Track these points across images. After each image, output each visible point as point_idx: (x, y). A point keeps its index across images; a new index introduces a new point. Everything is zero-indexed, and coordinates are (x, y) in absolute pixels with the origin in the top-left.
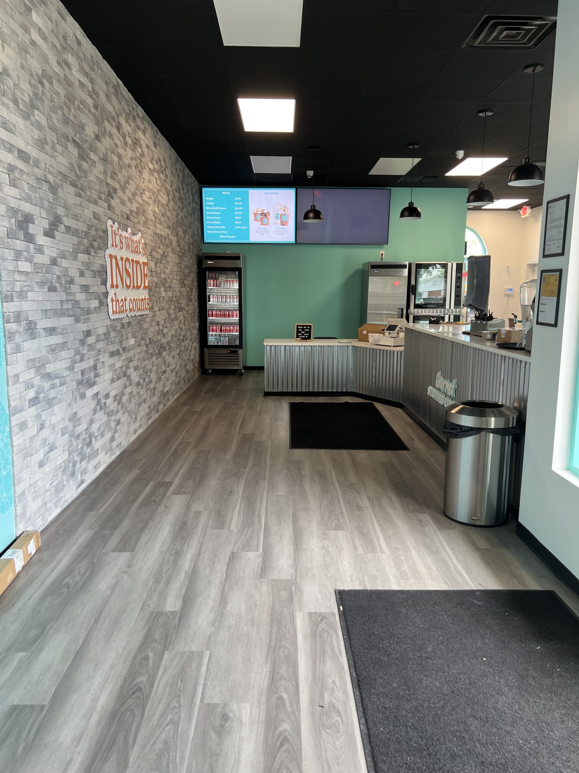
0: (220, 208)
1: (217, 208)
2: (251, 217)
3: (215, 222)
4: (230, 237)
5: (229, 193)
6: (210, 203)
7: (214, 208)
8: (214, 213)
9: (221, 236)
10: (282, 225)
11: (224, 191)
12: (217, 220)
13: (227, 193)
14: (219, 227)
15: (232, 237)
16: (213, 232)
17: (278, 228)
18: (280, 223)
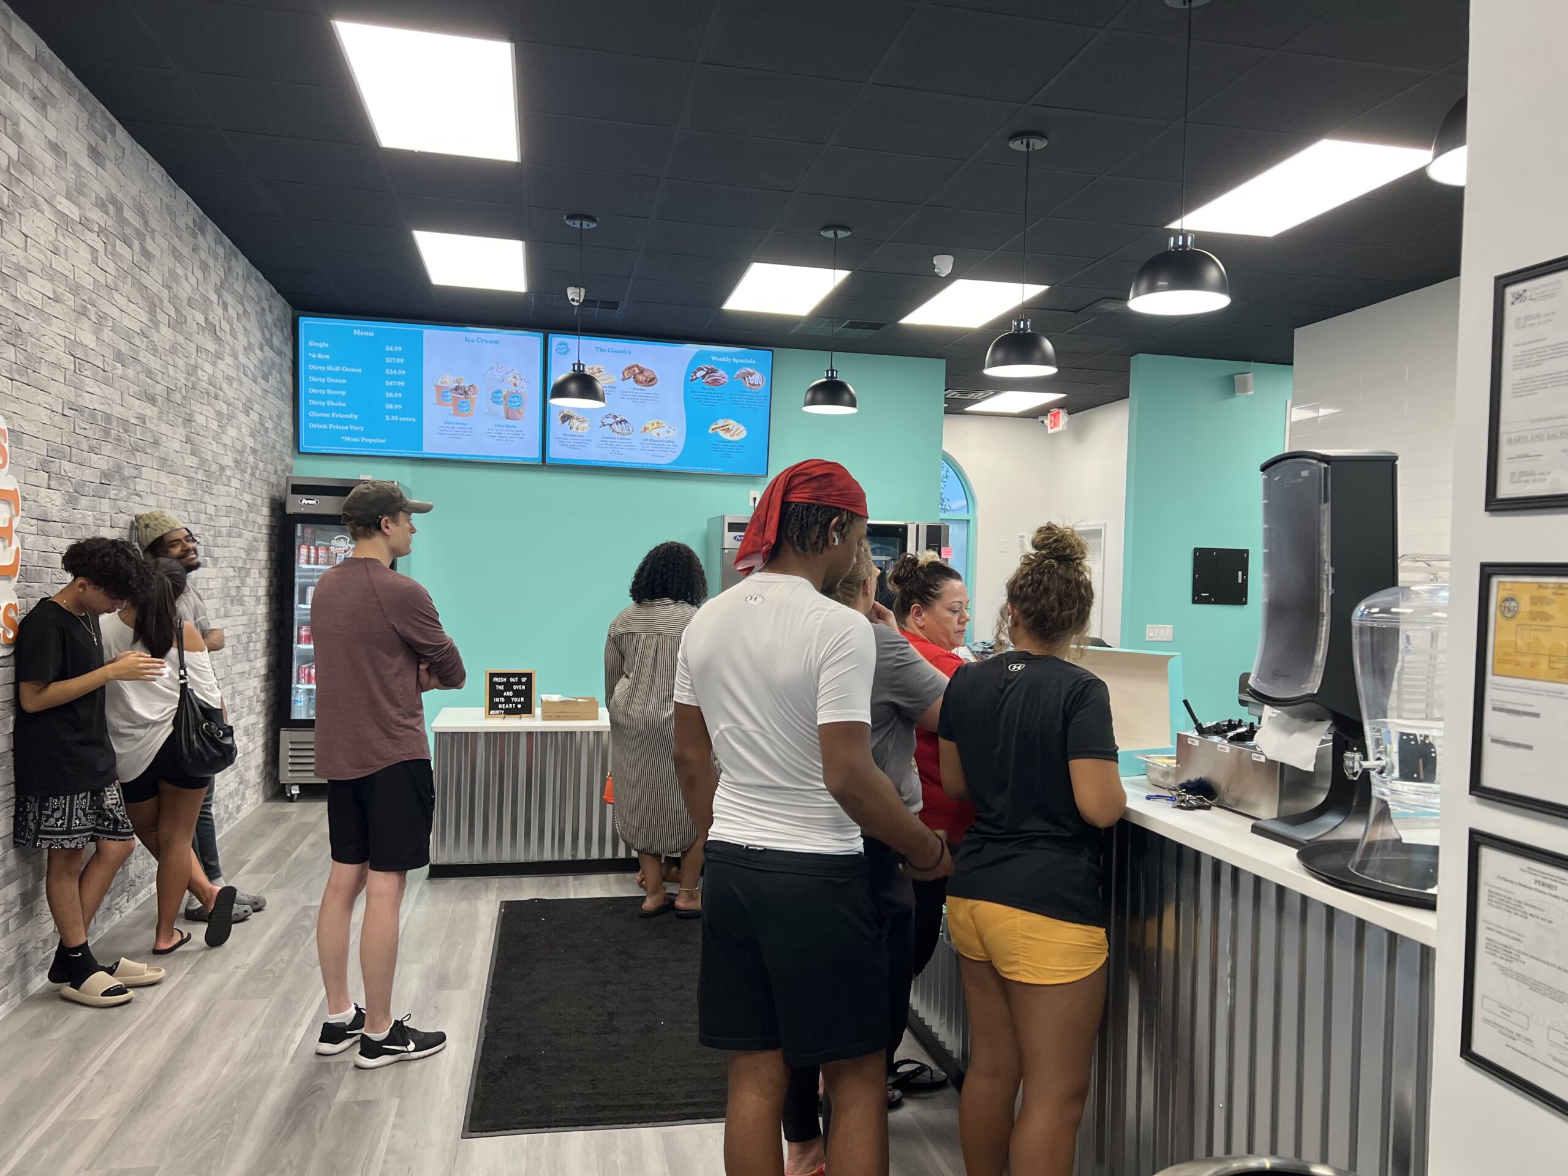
0: (345, 369)
1: (338, 369)
2: (429, 396)
3: (330, 403)
4: (370, 441)
5: (372, 334)
6: (320, 356)
7: (329, 368)
8: (330, 380)
9: (347, 439)
10: (507, 418)
11: (357, 328)
12: (336, 398)
13: (366, 333)
14: (341, 416)
15: (375, 441)
16: (325, 427)
17: (496, 425)
18: (503, 415)
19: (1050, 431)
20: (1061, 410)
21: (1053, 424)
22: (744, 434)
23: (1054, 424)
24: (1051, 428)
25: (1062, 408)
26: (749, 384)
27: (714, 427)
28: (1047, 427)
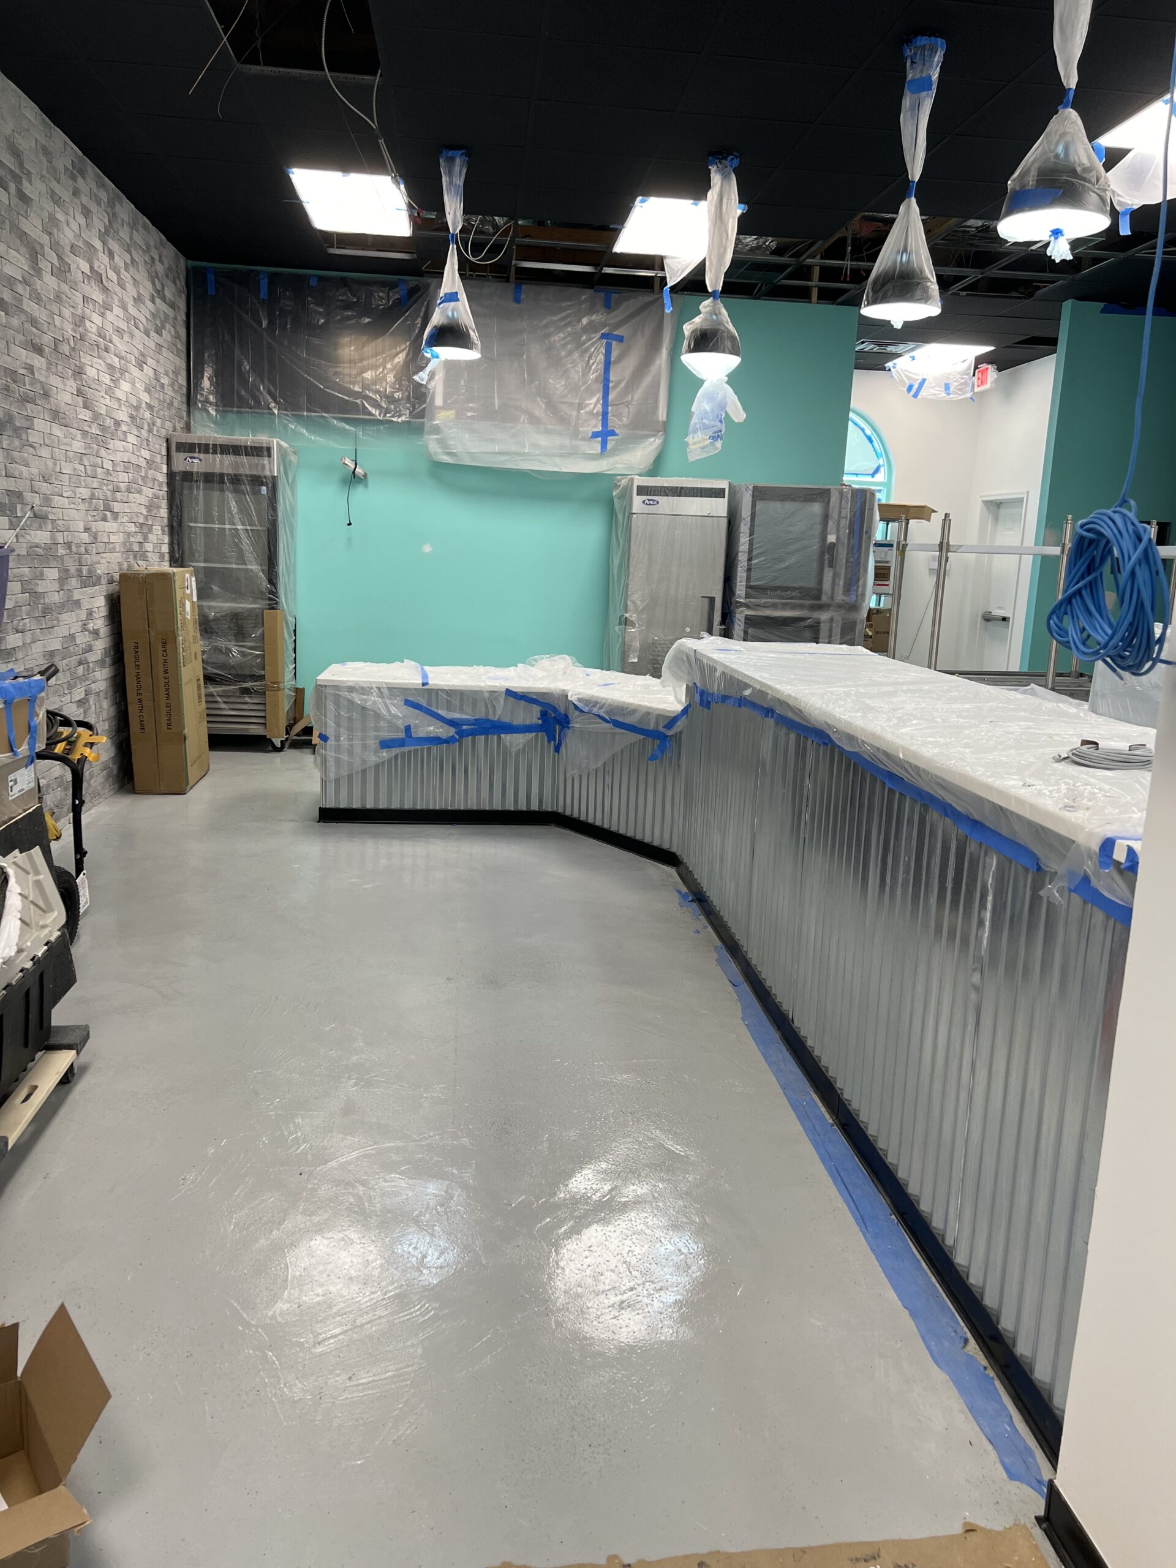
19: (976, 390)
20: (990, 366)
23: (982, 382)
24: (978, 386)
25: (991, 363)
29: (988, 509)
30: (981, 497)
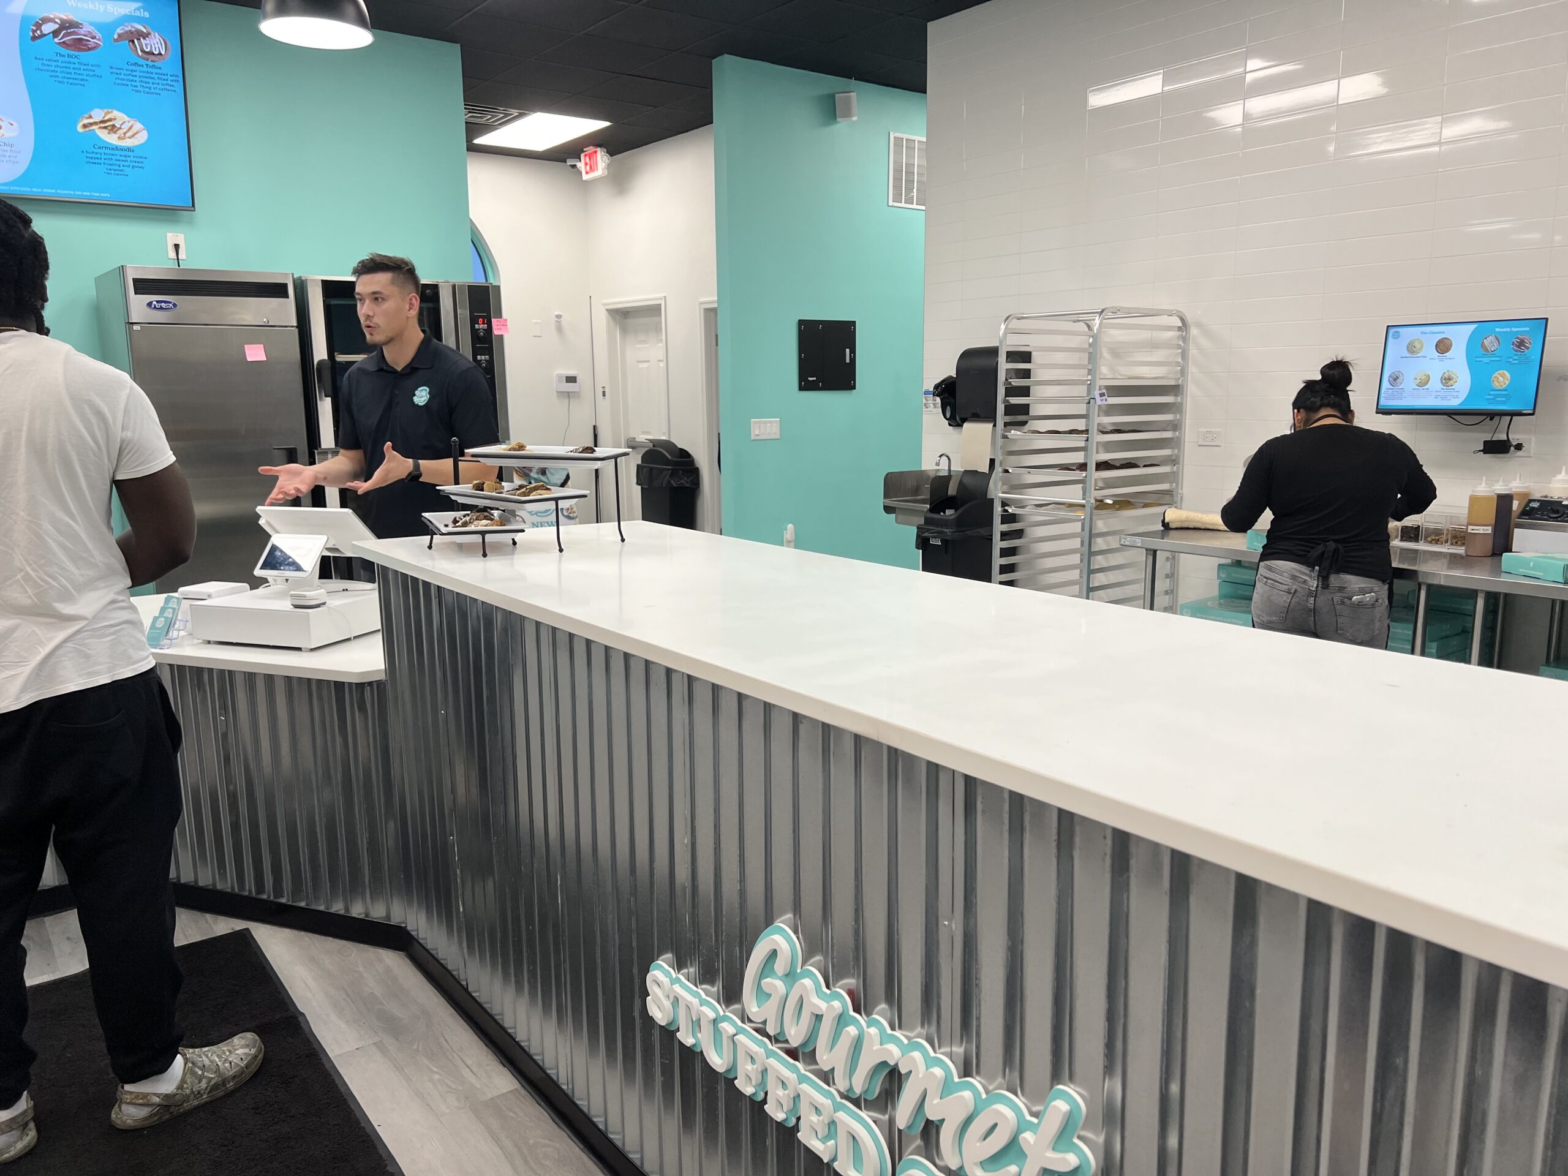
19: (585, 177)
20: (599, 149)
21: (588, 167)
22: (142, 137)
23: (591, 167)
24: (587, 173)
25: (600, 146)
26: (143, 51)
27: (86, 121)
28: (581, 173)
29: (614, 319)
30: (603, 305)
